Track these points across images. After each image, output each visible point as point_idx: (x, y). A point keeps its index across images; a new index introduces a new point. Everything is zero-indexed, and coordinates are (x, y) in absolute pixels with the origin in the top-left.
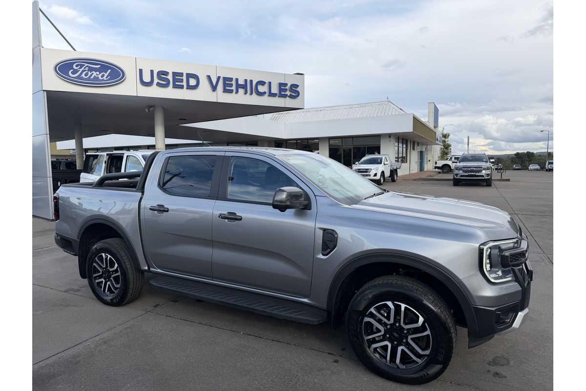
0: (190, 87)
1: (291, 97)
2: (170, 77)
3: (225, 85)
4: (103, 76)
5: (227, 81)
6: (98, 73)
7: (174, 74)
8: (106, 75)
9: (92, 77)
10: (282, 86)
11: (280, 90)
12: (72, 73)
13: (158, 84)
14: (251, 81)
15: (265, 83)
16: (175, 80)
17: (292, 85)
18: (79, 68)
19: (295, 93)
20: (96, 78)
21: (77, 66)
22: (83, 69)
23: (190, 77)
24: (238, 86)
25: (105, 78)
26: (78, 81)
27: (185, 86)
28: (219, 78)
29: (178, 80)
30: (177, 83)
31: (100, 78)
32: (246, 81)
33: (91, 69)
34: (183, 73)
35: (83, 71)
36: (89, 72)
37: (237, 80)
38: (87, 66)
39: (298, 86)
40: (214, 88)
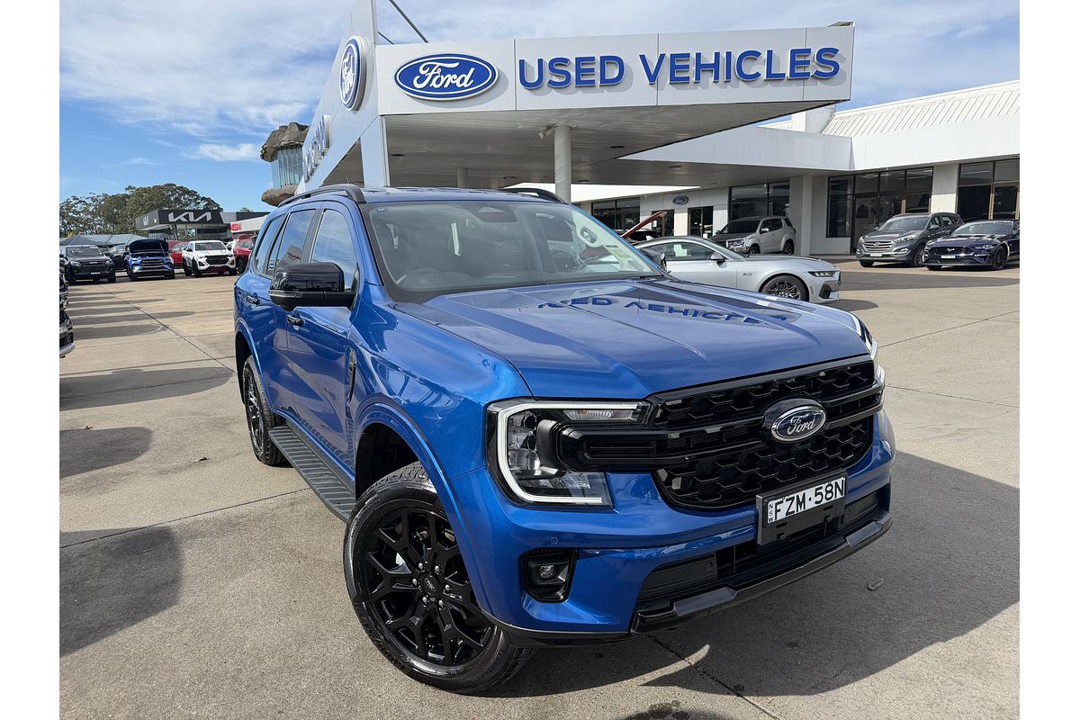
0: (606, 82)
1: (819, 76)
2: (571, 70)
3: (673, 68)
4: (462, 81)
5: (678, 62)
6: (455, 76)
7: (578, 60)
8: (467, 78)
10: (798, 57)
11: (793, 64)
12: (420, 81)
13: (552, 84)
14: (729, 54)
15: (758, 54)
16: (578, 71)
17: (821, 52)
18: (429, 72)
19: (828, 68)
20: (452, 87)
21: (424, 68)
22: (433, 72)
23: (608, 63)
24: (701, 69)
25: (465, 84)
26: (429, 94)
27: (598, 82)
28: (662, 56)
30: (583, 78)
31: (461, 86)
32: (717, 55)
34: (593, 59)
35: (434, 76)
36: (442, 77)
37: (698, 55)
38: (440, 67)
39: (835, 51)
40: (652, 78)
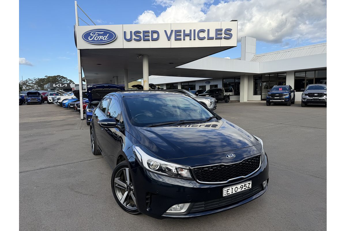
0: (154, 40)
1: (225, 38)
2: (142, 35)
3: (176, 35)
5: (178, 33)
6: (102, 36)
9: (99, 40)
10: (218, 31)
11: (217, 34)
12: (90, 38)
13: (135, 39)
14: (194, 30)
15: (205, 31)
17: (227, 30)
18: (94, 35)
20: (101, 40)
21: (92, 34)
22: (95, 35)
23: (153, 33)
25: (106, 39)
26: (93, 42)
27: (151, 39)
28: (172, 31)
29: (146, 36)
31: (103, 39)
32: (191, 31)
33: (99, 35)
35: (95, 36)
37: (184, 31)
38: (97, 33)
40: (169, 39)
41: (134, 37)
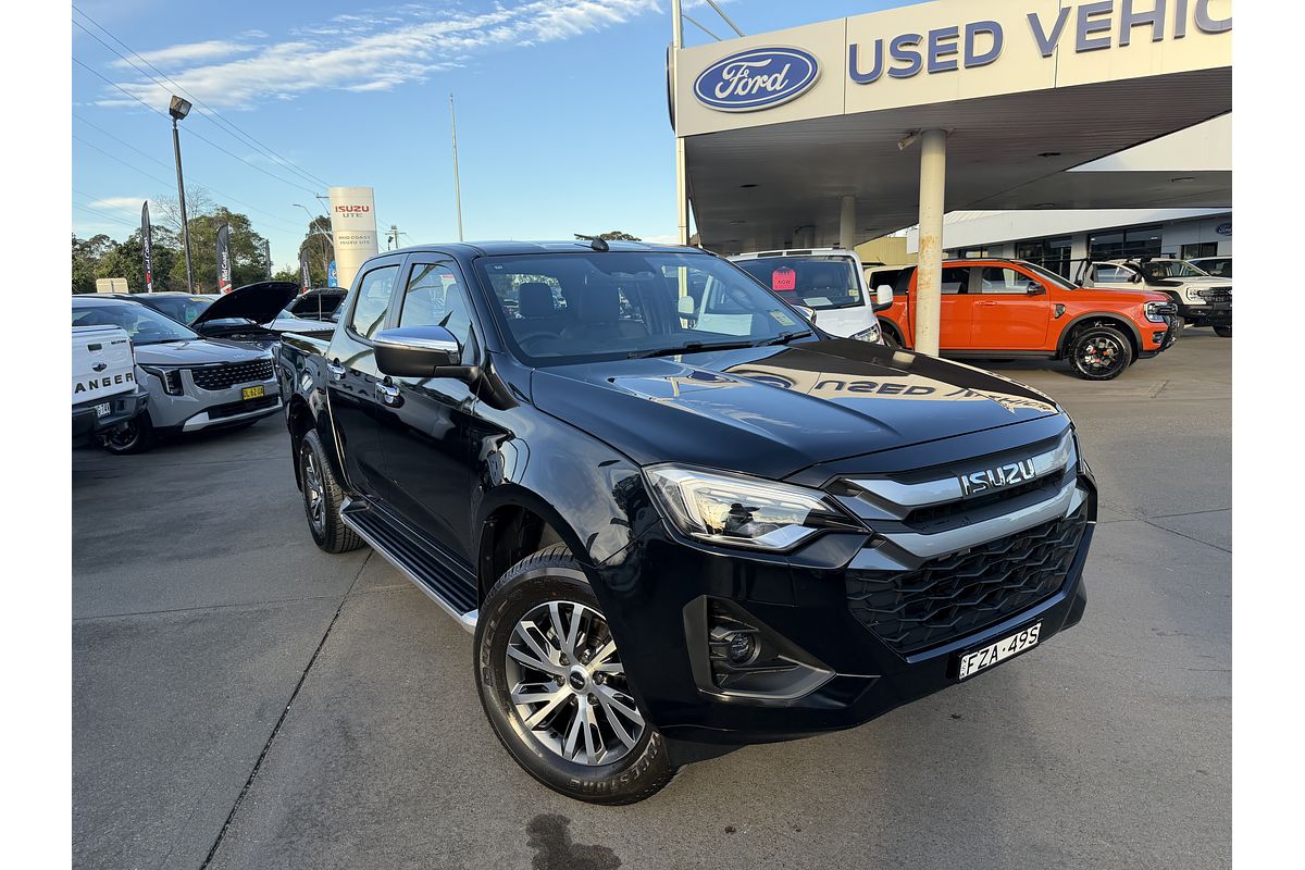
0: (974, 63)
2: (923, 50)
3: (1083, 29)
4: (773, 85)
5: (1091, 16)
6: (765, 78)
7: (932, 33)
8: (780, 77)
9: (753, 92)
12: (722, 90)
13: (894, 73)
16: (934, 52)
18: (735, 75)
20: (762, 91)
21: (729, 73)
22: (739, 75)
23: (976, 33)
24: (1131, 22)
25: (777, 86)
26: (734, 103)
27: (961, 64)
28: (1065, 12)
29: (942, 49)
30: (939, 60)
31: (770, 89)
33: (754, 72)
35: (740, 80)
36: (750, 80)
38: (748, 67)
40: (1047, 48)
41: (889, 62)
